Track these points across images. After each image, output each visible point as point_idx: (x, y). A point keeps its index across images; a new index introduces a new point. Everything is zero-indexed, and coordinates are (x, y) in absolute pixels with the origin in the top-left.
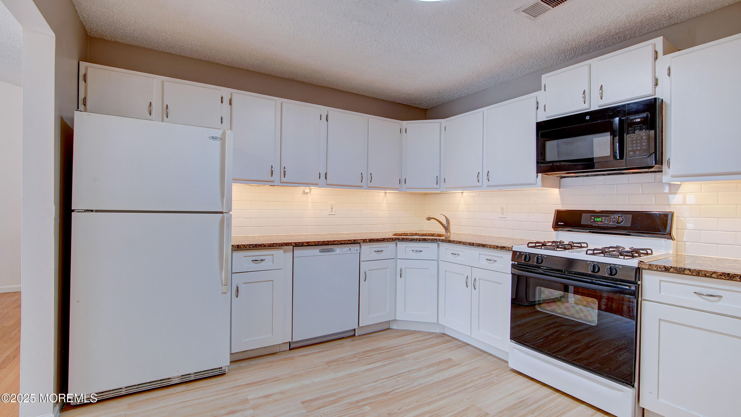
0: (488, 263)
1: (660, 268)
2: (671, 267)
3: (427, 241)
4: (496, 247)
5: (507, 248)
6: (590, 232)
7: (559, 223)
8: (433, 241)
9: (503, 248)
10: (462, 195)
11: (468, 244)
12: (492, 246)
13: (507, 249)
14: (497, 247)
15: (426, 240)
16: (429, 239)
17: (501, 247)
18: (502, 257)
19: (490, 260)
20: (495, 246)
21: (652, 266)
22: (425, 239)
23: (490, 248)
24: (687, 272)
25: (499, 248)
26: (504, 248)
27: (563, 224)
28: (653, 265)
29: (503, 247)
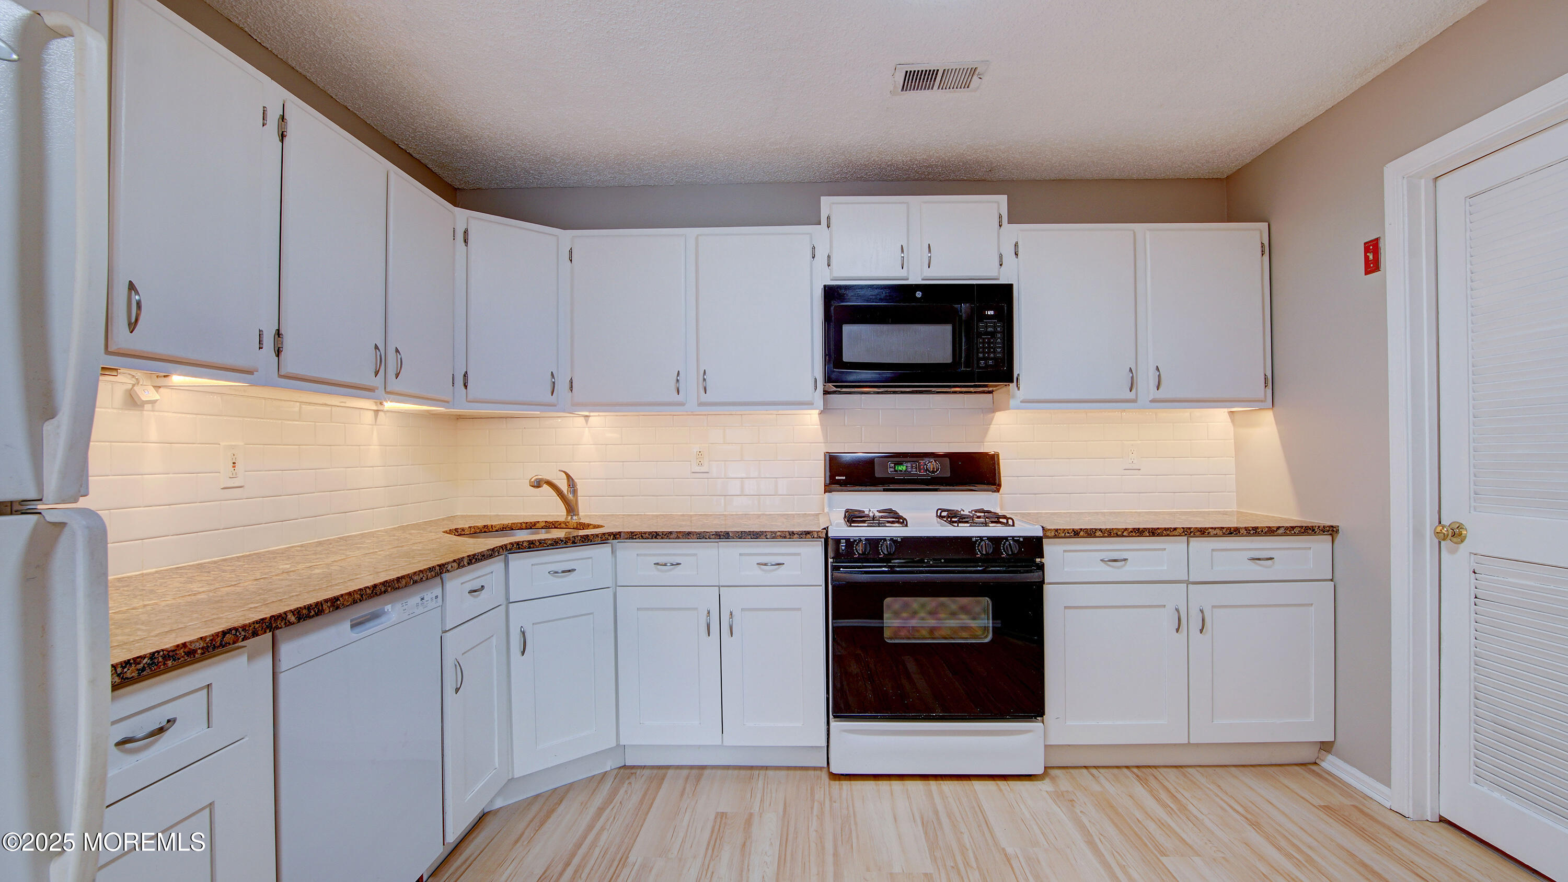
0: (763, 570)
1: (1068, 533)
2: (1081, 529)
3: (591, 542)
4: (787, 534)
5: (816, 533)
6: (885, 490)
7: (837, 478)
8: (606, 540)
9: (806, 534)
10: (587, 421)
11: (711, 537)
12: (779, 534)
13: (816, 536)
14: (790, 535)
15: (589, 539)
16: (597, 535)
17: (800, 533)
18: (799, 554)
19: (766, 564)
20: (786, 532)
21: (1059, 531)
22: (586, 535)
23: (774, 538)
24: (1098, 533)
25: (796, 536)
26: (809, 534)
27: (844, 478)
28: (1060, 529)
29: (805, 531)
